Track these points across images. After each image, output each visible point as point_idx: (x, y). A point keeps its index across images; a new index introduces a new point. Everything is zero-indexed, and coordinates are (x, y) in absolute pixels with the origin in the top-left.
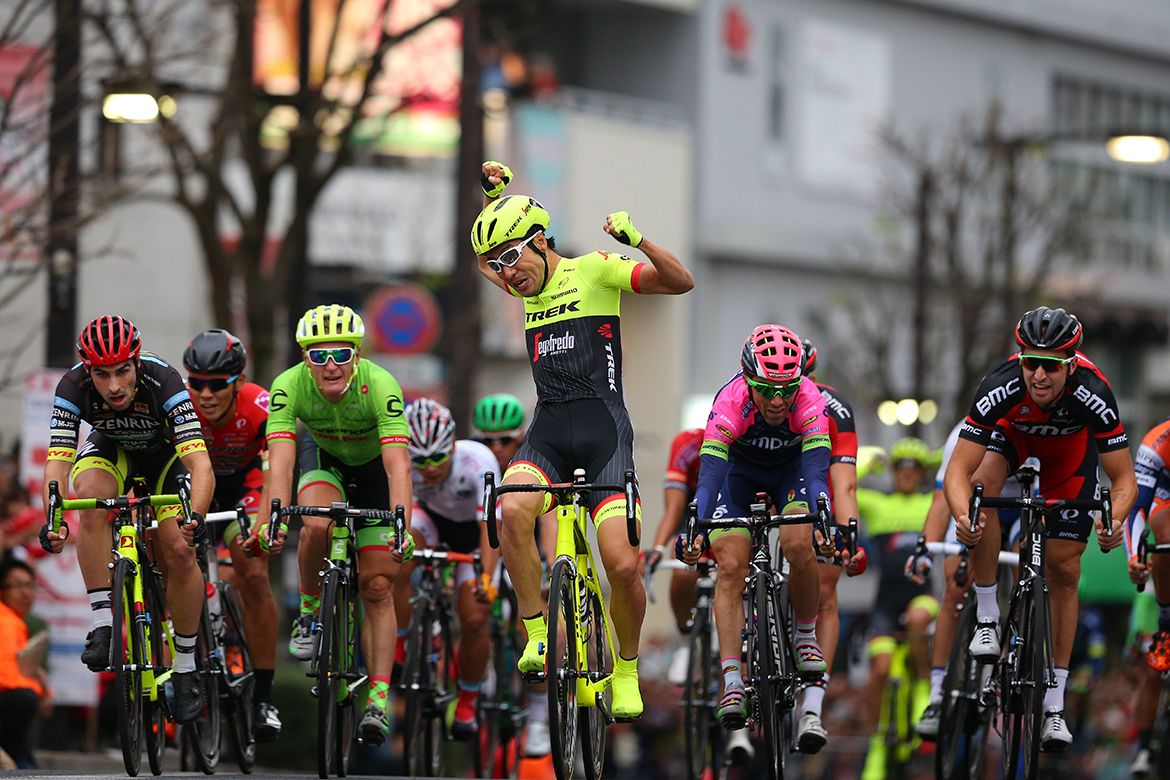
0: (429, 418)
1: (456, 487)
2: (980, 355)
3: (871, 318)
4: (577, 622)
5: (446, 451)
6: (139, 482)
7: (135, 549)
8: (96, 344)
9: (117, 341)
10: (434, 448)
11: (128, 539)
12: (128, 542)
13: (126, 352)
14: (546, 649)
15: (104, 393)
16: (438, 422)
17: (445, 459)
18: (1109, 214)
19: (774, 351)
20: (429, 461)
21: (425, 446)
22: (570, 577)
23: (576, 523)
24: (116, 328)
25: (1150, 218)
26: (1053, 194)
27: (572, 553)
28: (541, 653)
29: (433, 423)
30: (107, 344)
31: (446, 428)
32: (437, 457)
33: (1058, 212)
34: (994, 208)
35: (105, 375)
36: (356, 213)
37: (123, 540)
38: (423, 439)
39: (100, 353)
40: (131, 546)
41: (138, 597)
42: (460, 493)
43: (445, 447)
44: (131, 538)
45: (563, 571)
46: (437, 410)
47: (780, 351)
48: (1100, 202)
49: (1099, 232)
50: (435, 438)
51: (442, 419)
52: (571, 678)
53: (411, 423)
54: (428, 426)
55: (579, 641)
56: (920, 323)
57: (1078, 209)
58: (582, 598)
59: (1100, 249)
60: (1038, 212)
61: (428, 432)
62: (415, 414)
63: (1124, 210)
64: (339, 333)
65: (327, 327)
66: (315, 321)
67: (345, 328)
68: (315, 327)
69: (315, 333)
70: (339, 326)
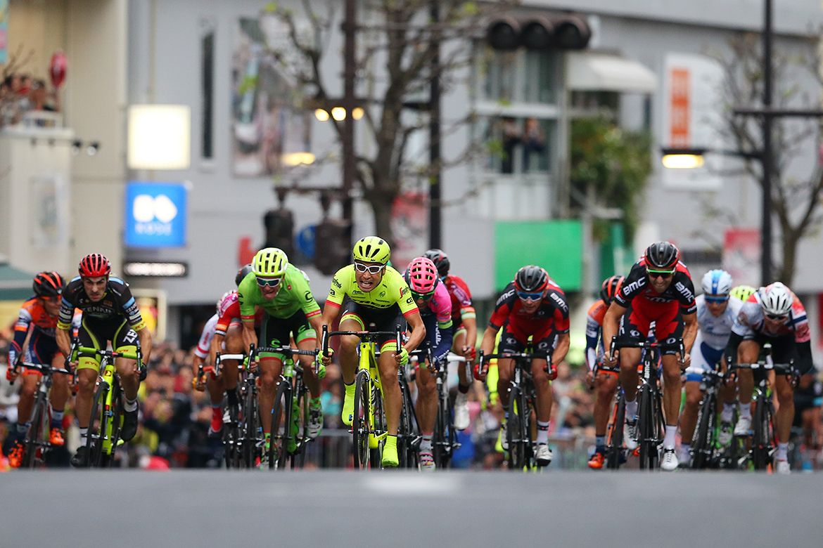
4: (370, 404)
7: (111, 378)
8: (89, 266)
9: (99, 265)
13: (103, 271)
14: (353, 418)
15: (88, 292)
19: (420, 276)
22: (366, 380)
23: (370, 352)
24: (100, 259)
27: (368, 368)
28: (350, 420)
30: (94, 266)
35: (92, 283)
37: (107, 372)
39: (91, 270)
41: (108, 402)
45: (363, 378)
47: (423, 277)
52: (366, 434)
55: (370, 414)
58: (372, 391)
64: (273, 272)
65: (266, 268)
66: (261, 263)
67: (276, 268)
68: (260, 267)
69: (260, 271)
70: (273, 267)
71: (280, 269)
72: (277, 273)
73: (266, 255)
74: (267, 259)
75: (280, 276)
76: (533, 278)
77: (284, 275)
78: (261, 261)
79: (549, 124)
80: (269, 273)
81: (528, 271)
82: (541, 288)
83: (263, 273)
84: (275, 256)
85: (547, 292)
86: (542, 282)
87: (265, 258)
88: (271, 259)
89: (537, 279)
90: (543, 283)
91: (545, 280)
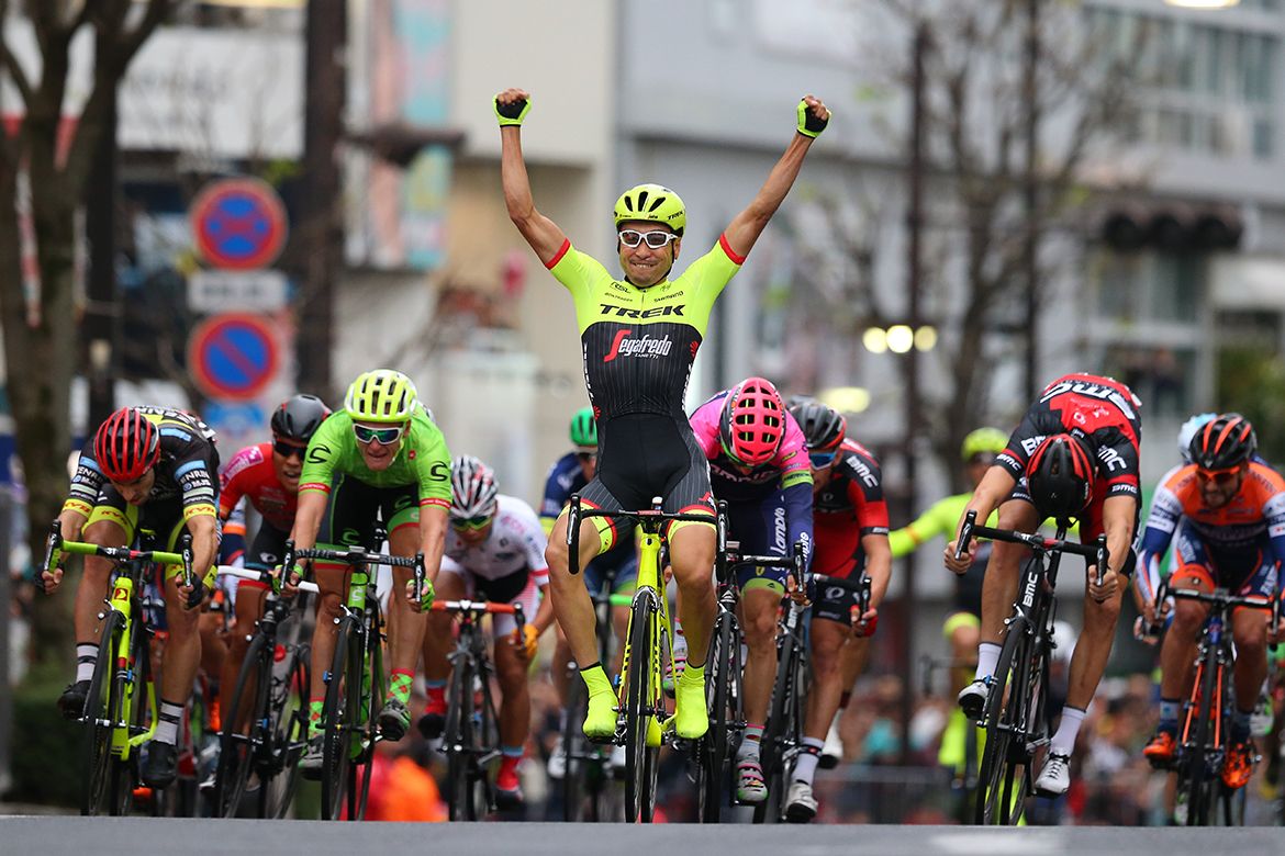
0: (473, 477)
1: (495, 547)
2: (993, 266)
3: (851, 218)
5: (488, 513)
6: (146, 534)
7: (128, 603)
10: (475, 510)
11: (123, 592)
12: (123, 594)
16: (481, 483)
17: (487, 523)
18: (1160, 81)
20: (469, 523)
21: (466, 508)
25: (1214, 85)
26: (1089, 53)
27: (655, 585)
29: (476, 483)
31: (489, 489)
32: (478, 519)
33: (1094, 78)
34: (1012, 73)
36: (174, 84)
37: (118, 592)
38: (465, 500)
40: (125, 599)
41: (123, 652)
42: (498, 555)
43: (488, 508)
44: (126, 591)
46: (481, 469)
48: (1148, 65)
49: (1150, 100)
50: (477, 500)
51: (486, 480)
53: (453, 482)
54: (471, 486)
56: (915, 222)
57: (1121, 71)
59: (1150, 123)
60: (1069, 77)
61: (470, 493)
62: (457, 472)
63: (1182, 74)
64: (387, 412)
65: (374, 406)
66: (364, 396)
67: (394, 407)
68: (362, 403)
69: (362, 410)
70: (388, 405)
71: (401, 408)
72: (394, 415)
73: (375, 381)
74: (378, 388)
75: (400, 424)
76: (817, 424)
77: (409, 422)
78: (364, 392)
79: (1186, 356)
80: (380, 416)
81: (808, 409)
82: (831, 444)
83: (368, 415)
84: (393, 385)
85: (841, 455)
86: (835, 432)
87: (372, 387)
88: (384, 389)
89: (825, 426)
90: (838, 433)
91: (839, 429)
